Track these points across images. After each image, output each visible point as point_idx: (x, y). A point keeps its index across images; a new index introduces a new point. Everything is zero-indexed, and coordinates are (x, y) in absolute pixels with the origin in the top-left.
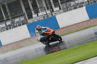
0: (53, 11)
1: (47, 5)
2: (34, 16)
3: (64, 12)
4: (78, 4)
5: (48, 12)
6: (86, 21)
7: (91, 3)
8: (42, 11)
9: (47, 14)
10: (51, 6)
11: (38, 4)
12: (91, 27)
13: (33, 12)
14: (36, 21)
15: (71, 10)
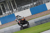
0: (13, 11)
1: (10, 8)
2: (3, 14)
3: (19, 11)
4: (26, 7)
5: (11, 11)
6: (30, 16)
7: (33, 7)
8: (7, 11)
9: (10, 13)
10: (12, 8)
11: (5, 8)
12: (32, 19)
13: (3, 11)
14: (4, 16)
15: (22, 10)
